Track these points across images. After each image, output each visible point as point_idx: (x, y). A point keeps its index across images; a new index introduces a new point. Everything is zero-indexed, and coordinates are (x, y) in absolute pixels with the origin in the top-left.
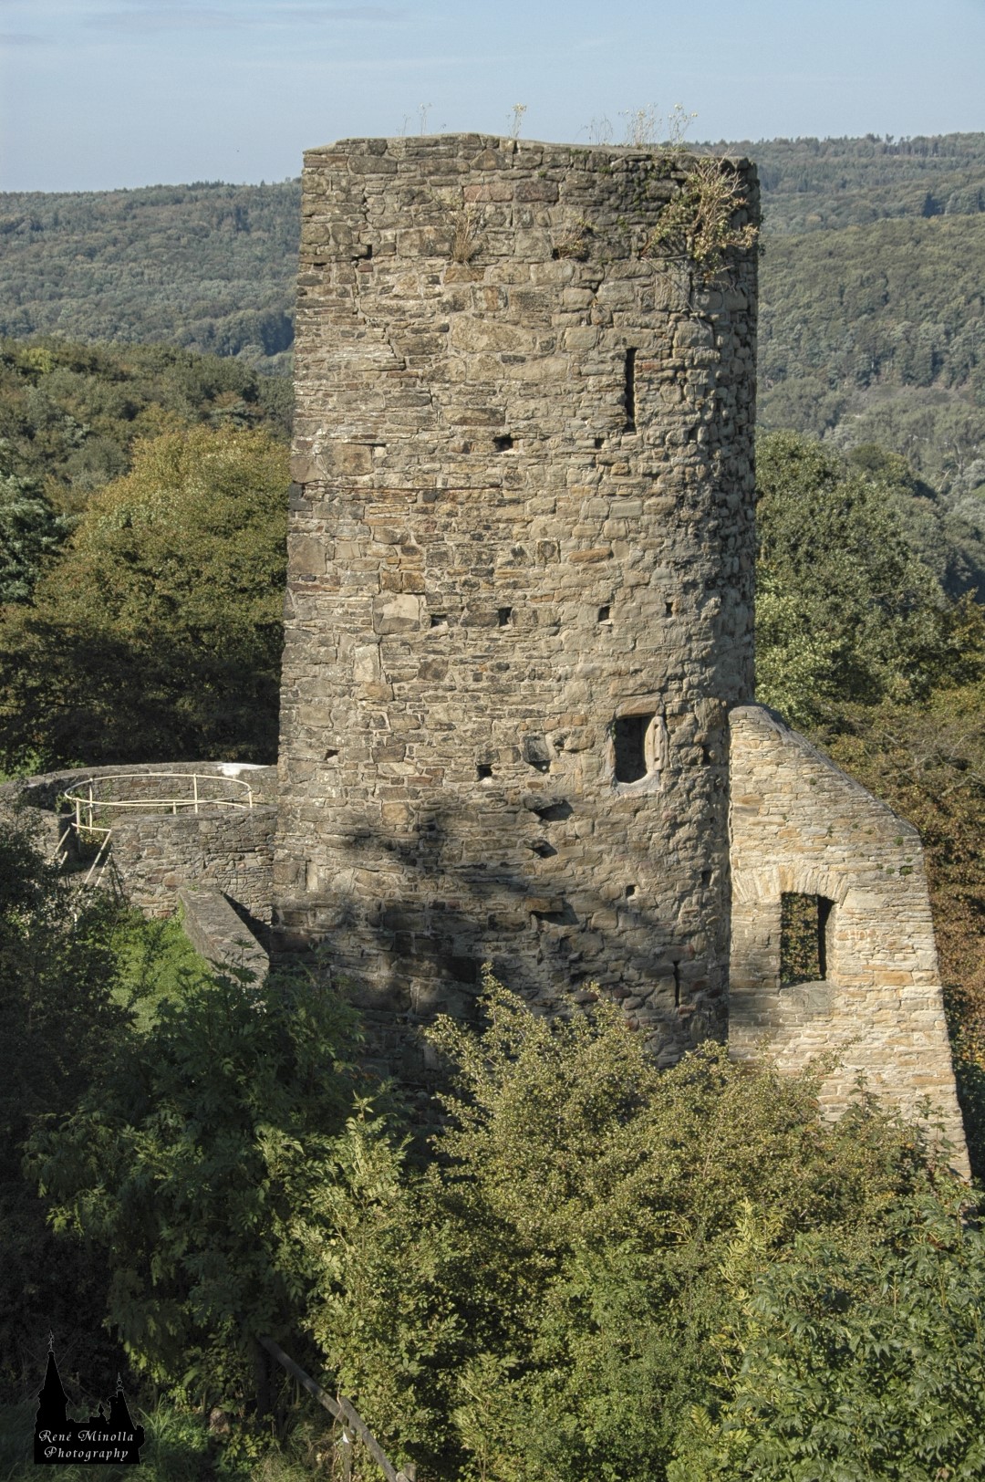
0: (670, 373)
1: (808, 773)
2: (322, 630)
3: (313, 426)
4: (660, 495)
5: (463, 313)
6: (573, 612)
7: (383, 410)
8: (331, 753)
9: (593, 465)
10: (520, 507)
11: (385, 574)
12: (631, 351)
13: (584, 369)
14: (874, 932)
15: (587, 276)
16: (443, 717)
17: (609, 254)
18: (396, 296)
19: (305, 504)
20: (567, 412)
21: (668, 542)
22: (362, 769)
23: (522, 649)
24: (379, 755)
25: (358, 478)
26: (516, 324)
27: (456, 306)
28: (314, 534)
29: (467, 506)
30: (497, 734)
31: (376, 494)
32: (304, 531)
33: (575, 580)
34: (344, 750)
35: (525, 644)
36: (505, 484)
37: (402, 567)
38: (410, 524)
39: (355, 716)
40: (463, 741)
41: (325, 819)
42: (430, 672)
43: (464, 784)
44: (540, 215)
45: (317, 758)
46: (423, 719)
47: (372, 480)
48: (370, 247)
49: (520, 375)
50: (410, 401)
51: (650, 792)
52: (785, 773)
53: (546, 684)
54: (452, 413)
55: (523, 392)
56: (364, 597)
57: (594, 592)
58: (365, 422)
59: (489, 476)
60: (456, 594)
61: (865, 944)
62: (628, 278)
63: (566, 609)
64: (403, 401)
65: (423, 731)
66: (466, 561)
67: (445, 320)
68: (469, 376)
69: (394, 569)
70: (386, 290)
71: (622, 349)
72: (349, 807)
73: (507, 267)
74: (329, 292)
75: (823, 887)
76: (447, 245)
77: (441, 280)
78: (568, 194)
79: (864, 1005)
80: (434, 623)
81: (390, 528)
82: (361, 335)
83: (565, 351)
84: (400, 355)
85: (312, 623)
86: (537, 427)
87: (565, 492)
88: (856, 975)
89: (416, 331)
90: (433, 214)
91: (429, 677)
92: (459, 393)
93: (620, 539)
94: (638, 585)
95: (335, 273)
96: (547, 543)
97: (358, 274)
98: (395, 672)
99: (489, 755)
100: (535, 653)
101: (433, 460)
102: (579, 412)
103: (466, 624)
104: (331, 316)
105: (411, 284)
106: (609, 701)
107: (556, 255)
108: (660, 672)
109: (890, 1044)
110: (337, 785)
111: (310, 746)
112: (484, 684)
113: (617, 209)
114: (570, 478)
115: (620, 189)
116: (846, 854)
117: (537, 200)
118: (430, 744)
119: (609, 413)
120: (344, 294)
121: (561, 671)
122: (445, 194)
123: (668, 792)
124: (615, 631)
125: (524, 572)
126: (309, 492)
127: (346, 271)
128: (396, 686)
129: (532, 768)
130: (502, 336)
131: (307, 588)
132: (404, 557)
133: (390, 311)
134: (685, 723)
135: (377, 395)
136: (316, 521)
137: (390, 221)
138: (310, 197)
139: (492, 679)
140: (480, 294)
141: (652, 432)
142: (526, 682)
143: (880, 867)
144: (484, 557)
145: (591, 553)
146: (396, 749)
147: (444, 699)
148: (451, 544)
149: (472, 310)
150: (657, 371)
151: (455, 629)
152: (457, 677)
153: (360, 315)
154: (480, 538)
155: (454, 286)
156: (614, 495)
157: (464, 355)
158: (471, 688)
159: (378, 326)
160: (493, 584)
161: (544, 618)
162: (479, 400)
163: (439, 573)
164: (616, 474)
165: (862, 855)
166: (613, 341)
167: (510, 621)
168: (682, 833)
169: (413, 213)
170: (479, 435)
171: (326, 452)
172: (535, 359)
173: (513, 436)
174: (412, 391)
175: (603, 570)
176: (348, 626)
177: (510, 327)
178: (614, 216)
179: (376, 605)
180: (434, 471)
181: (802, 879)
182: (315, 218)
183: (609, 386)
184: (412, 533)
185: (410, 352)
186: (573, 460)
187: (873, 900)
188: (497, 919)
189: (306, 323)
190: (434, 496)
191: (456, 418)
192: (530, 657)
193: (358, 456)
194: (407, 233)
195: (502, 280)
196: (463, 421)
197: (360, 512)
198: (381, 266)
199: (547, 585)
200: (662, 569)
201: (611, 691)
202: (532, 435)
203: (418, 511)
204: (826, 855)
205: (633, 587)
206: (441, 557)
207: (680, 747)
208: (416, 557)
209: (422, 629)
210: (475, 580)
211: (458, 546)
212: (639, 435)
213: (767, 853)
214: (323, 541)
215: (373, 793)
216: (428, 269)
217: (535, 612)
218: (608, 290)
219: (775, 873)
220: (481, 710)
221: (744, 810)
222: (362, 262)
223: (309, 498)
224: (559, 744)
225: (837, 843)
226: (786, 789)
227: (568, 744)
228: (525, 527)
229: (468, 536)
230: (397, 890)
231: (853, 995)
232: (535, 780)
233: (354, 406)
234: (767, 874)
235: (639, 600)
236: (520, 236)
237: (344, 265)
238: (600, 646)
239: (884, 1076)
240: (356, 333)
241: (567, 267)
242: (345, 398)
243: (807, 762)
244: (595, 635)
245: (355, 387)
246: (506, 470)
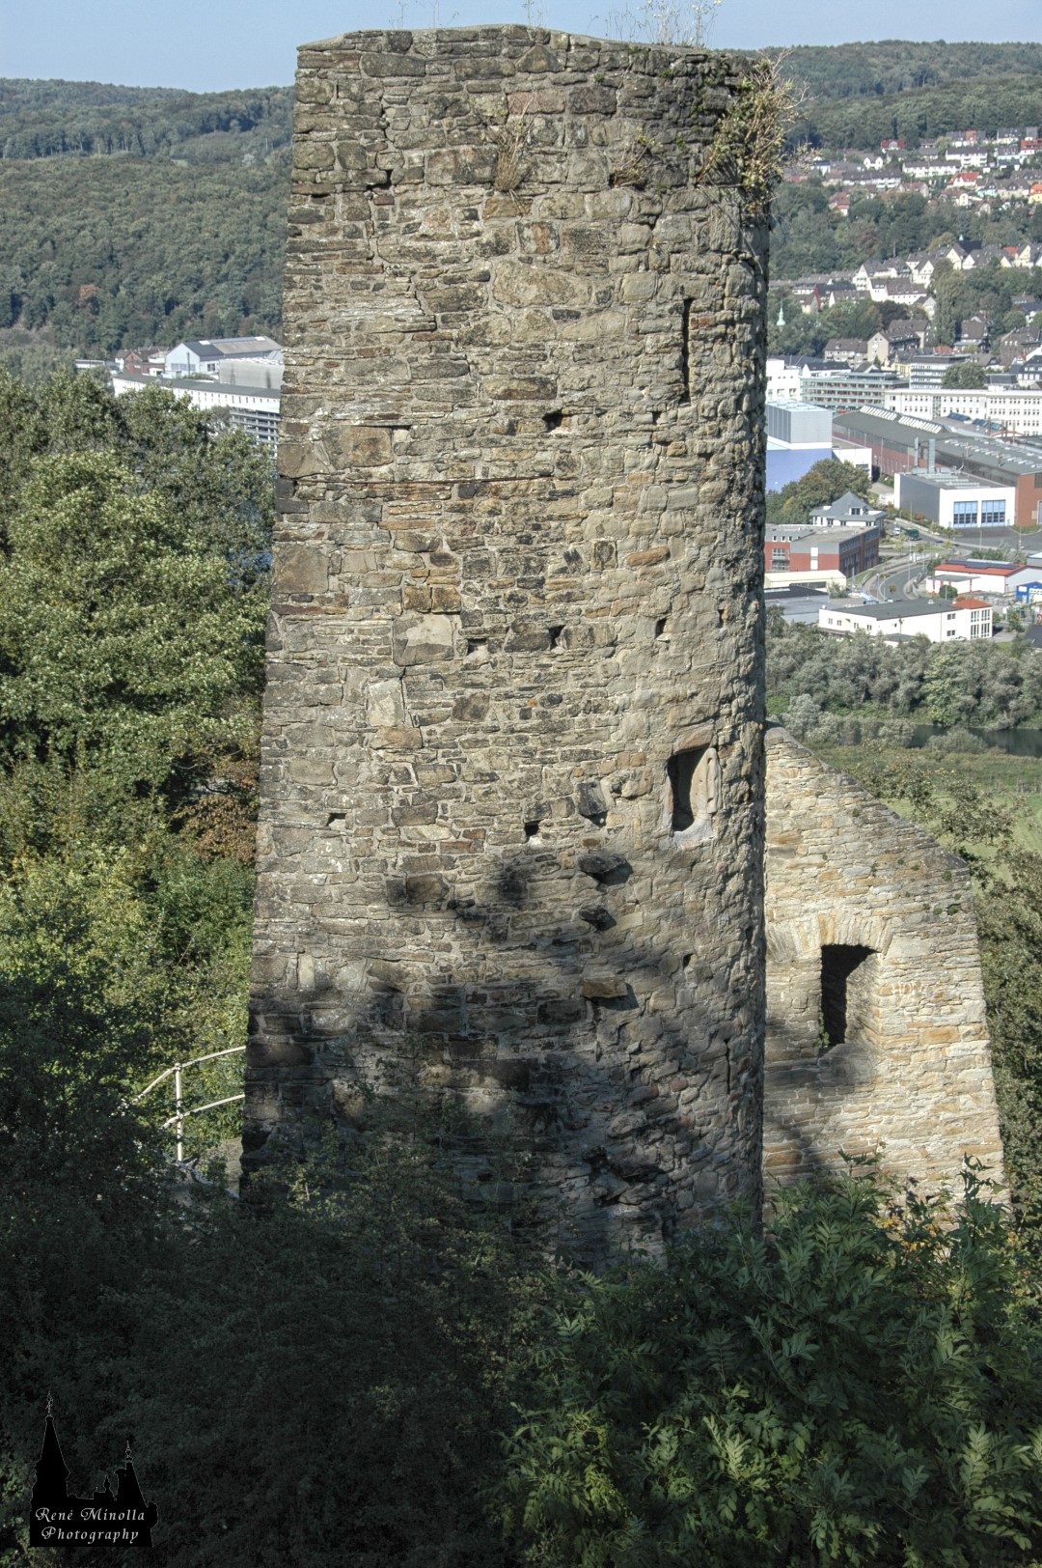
0: (721, 329)
1: (849, 801)
2: (321, 663)
3: (311, 404)
4: (714, 479)
5: (506, 257)
6: (631, 627)
7: (409, 383)
8: (333, 817)
9: (650, 445)
10: (574, 500)
11: (409, 590)
12: (688, 301)
13: (643, 326)
14: (919, 983)
15: (645, 209)
16: (484, 765)
17: (668, 180)
18: (424, 236)
19: (298, 505)
20: (625, 379)
21: (720, 536)
22: (378, 834)
23: (578, 677)
24: (403, 816)
25: (373, 470)
26: (569, 269)
27: (498, 248)
28: (310, 543)
29: (514, 500)
30: (548, 783)
31: (398, 488)
32: (298, 539)
33: (633, 587)
34: (353, 813)
35: (579, 671)
36: (557, 472)
37: (430, 580)
38: (442, 527)
39: (369, 769)
40: (509, 793)
41: (328, 900)
42: (467, 710)
43: (509, 847)
44: (596, 131)
45: (316, 824)
46: (459, 770)
47: (391, 472)
48: (389, 172)
49: (574, 335)
50: (442, 370)
51: (705, 839)
52: (826, 805)
53: (603, 718)
54: (494, 384)
55: (577, 356)
56: (382, 620)
57: (653, 601)
58: (383, 397)
59: (539, 463)
60: (500, 612)
61: (910, 998)
62: (686, 210)
63: (621, 626)
64: (434, 370)
65: (460, 784)
66: (512, 570)
67: (485, 266)
68: (515, 336)
69: (420, 583)
70: (411, 229)
71: (679, 299)
72: (360, 884)
73: (559, 197)
74: (334, 231)
75: (866, 936)
76: (488, 169)
77: (480, 214)
78: (627, 104)
79: (908, 1069)
80: (471, 650)
81: (417, 531)
82: (378, 287)
83: (622, 304)
84: (429, 312)
85: (308, 655)
86: (593, 399)
87: (622, 480)
88: (900, 1035)
89: (451, 281)
90: (471, 130)
91: (467, 716)
92: (503, 358)
93: (677, 534)
94: (694, 590)
95: (340, 206)
96: (604, 544)
97: (373, 208)
98: (424, 713)
99: (539, 809)
100: (591, 681)
101: (471, 444)
102: (636, 380)
103: (512, 648)
104: (337, 262)
105: (443, 220)
106: (668, 735)
107: (612, 181)
108: (713, 695)
109: (935, 1112)
110: (344, 857)
111: (306, 809)
112: (534, 721)
113: (676, 123)
114: (628, 462)
115: (679, 98)
116: (891, 895)
117: (594, 111)
118: (468, 799)
119: (667, 380)
120: (355, 233)
121: (618, 700)
122: (486, 103)
123: (720, 840)
124: (673, 647)
125: (579, 580)
126: (303, 489)
127: (357, 204)
128: (425, 729)
129: (588, 822)
130: (553, 285)
131: (301, 610)
132: (434, 568)
133: (417, 255)
134: (734, 754)
135: (400, 363)
136: (314, 526)
137: (417, 138)
138: (307, 107)
139: (543, 715)
140: (527, 233)
141: (707, 401)
142: (581, 717)
143: (927, 908)
144: (533, 564)
145: (648, 553)
146: (424, 809)
147: (484, 743)
148: (494, 549)
149: (518, 253)
150: (711, 326)
151: (499, 655)
152: (500, 715)
153: (377, 262)
154: (528, 540)
155: (495, 222)
156: (669, 481)
157: (508, 310)
158: (518, 728)
159: (402, 275)
160: (543, 598)
161: (602, 637)
162: (527, 368)
163: (478, 586)
164: (673, 456)
165: (908, 895)
166: (672, 290)
167: (561, 642)
168: (733, 885)
169: (445, 129)
170: (527, 412)
171: (329, 437)
172: (590, 314)
173: (565, 411)
174: (446, 357)
175: (660, 574)
176: (359, 657)
177: (562, 274)
178: (673, 132)
179: (398, 629)
180: (473, 458)
181: (843, 928)
182: (314, 135)
183: (667, 346)
184: (445, 537)
185: (442, 307)
186: (630, 439)
187: (918, 946)
188: (549, 1010)
189: (300, 272)
190: (472, 489)
191: (499, 391)
192: (585, 686)
193: (374, 441)
194: (438, 154)
195: (553, 214)
196: (508, 395)
197: (377, 512)
198: (404, 198)
199: (603, 596)
200: (715, 570)
201: (669, 722)
202: (587, 410)
203: (452, 510)
204: (869, 897)
205: (689, 593)
206: (482, 566)
207: (731, 783)
208: (451, 568)
209: (457, 657)
210: (521, 593)
211: (501, 552)
212: (693, 406)
213: (805, 901)
214: (325, 551)
215: (394, 865)
216: (464, 201)
217: (591, 630)
218: (666, 225)
219: (815, 923)
220: (529, 754)
221: (781, 851)
222: (377, 193)
223: (303, 497)
224: (617, 791)
225: (881, 883)
226: (826, 823)
227: (626, 791)
228: (578, 525)
229: (513, 539)
230: (424, 982)
231: (897, 1058)
232: (590, 836)
233: (368, 378)
234: (806, 925)
235: (694, 608)
236: (573, 158)
237: (354, 196)
238: (658, 668)
239: (929, 1149)
240: (372, 284)
241: (622, 199)
242: (356, 367)
243: (850, 790)
244: (653, 654)
245: (369, 354)
246: (558, 455)
